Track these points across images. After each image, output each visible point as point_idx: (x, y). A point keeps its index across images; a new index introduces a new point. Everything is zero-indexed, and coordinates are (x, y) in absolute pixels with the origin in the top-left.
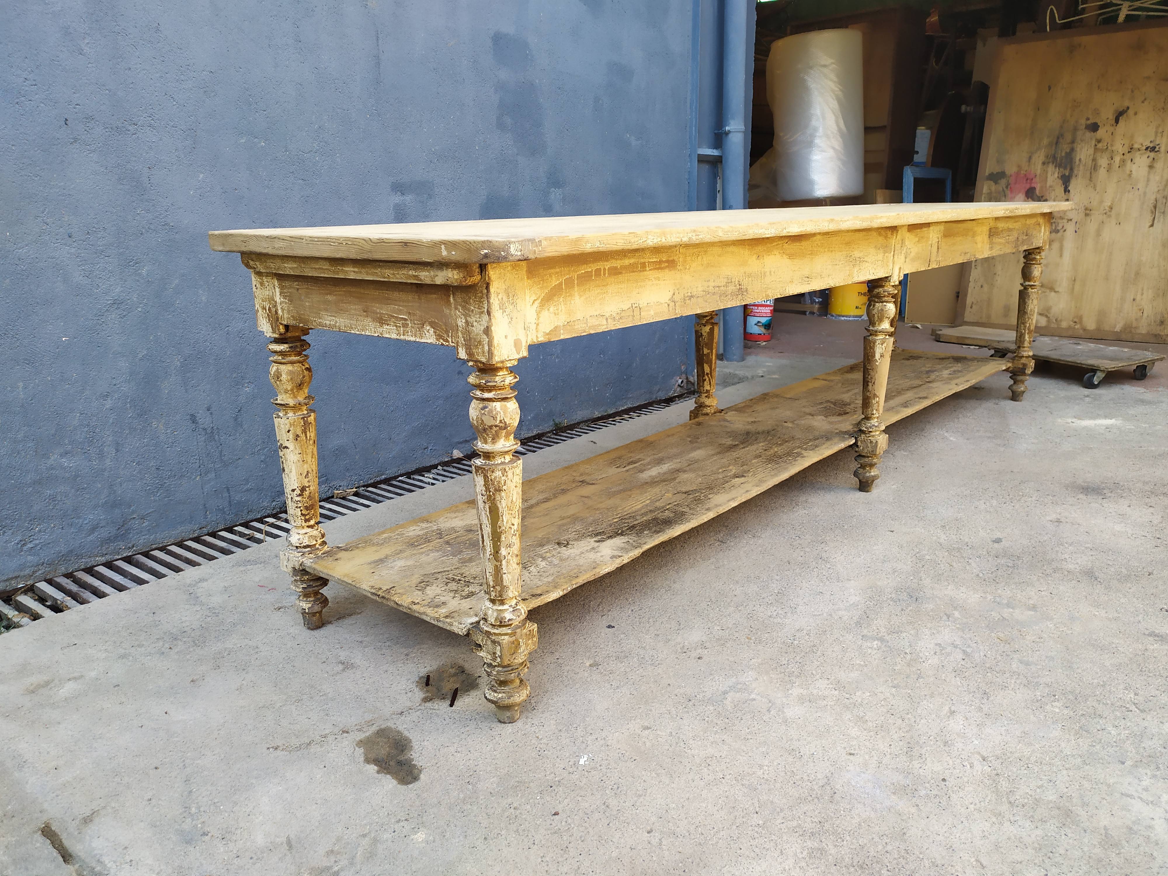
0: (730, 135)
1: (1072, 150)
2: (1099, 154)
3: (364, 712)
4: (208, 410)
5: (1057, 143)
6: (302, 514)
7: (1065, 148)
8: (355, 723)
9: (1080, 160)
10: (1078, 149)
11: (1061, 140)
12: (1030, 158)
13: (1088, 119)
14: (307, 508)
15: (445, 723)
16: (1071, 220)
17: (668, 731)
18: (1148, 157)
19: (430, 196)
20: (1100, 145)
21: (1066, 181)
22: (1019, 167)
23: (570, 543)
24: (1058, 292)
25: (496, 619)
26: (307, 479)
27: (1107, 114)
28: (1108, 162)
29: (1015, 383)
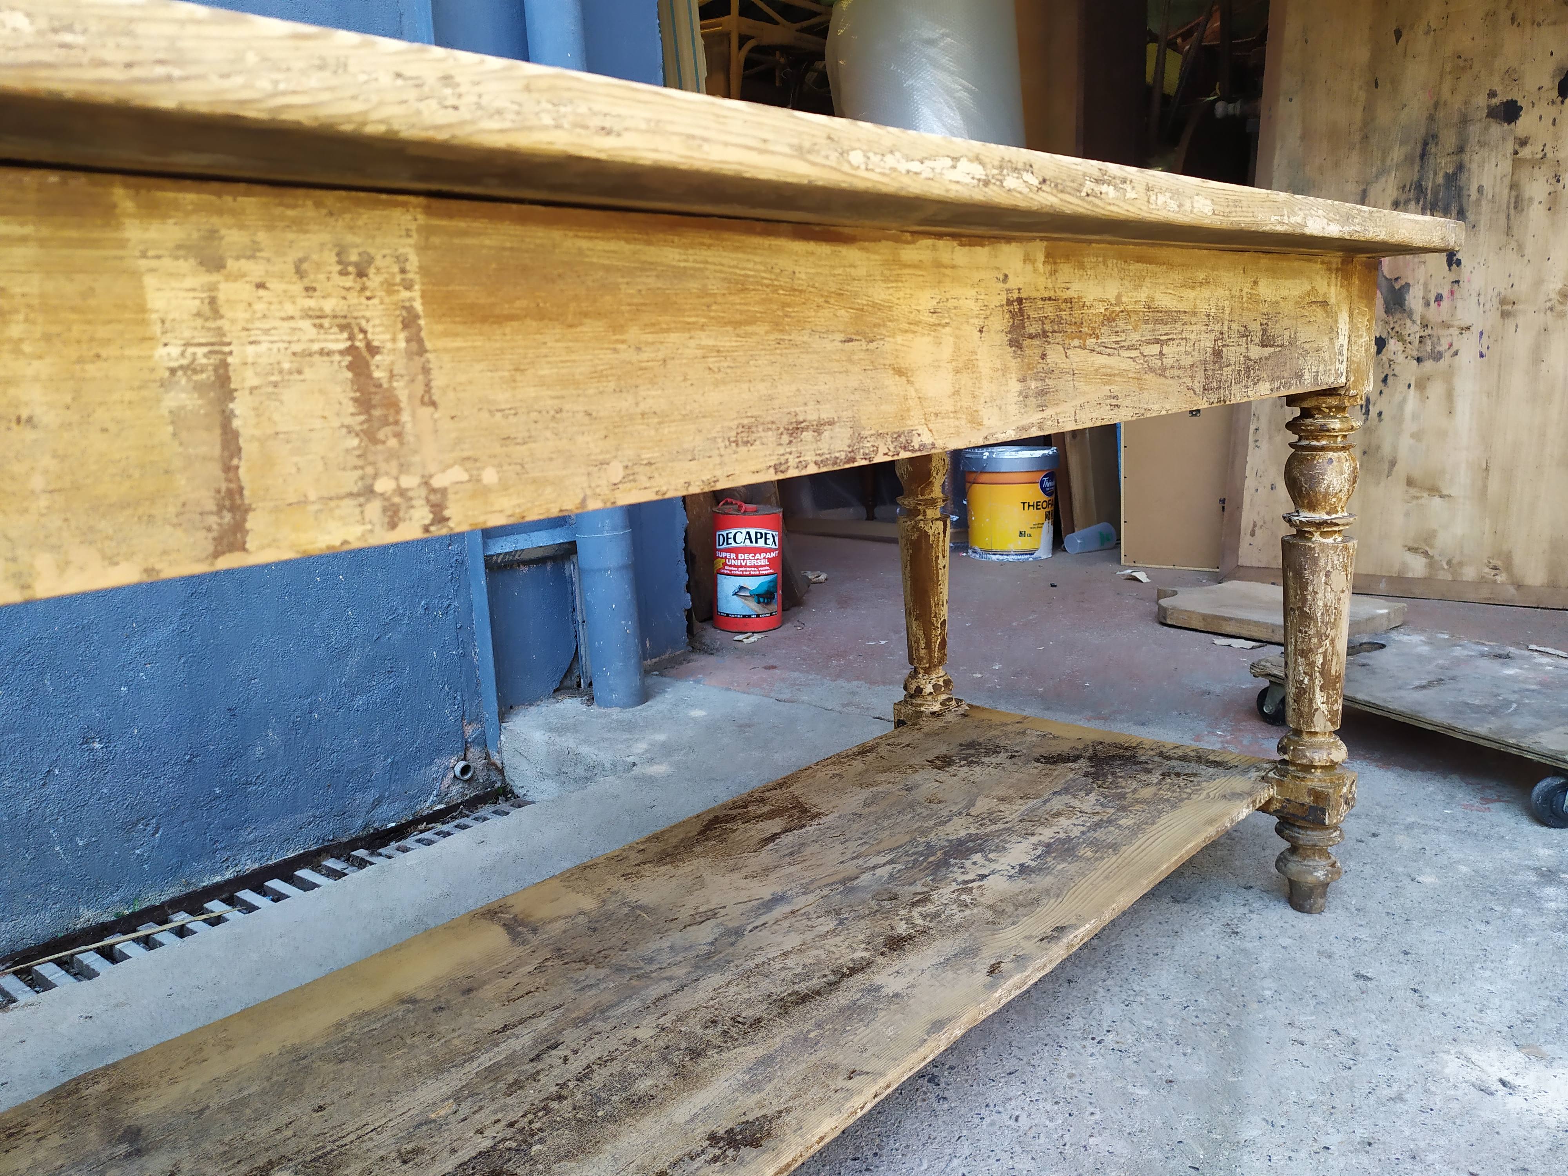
1: (1460, 168)
2: (1524, 174)
5: (1423, 156)
7: (1444, 164)
9: (1480, 189)
10: (1474, 167)
11: (1433, 149)
12: (1364, 196)
13: (1492, 94)
16: (1468, 328)
20: (1526, 152)
24: (1449, 496)
27: (1539, 78)
28: (1548, 188)
29: (1294, 849)
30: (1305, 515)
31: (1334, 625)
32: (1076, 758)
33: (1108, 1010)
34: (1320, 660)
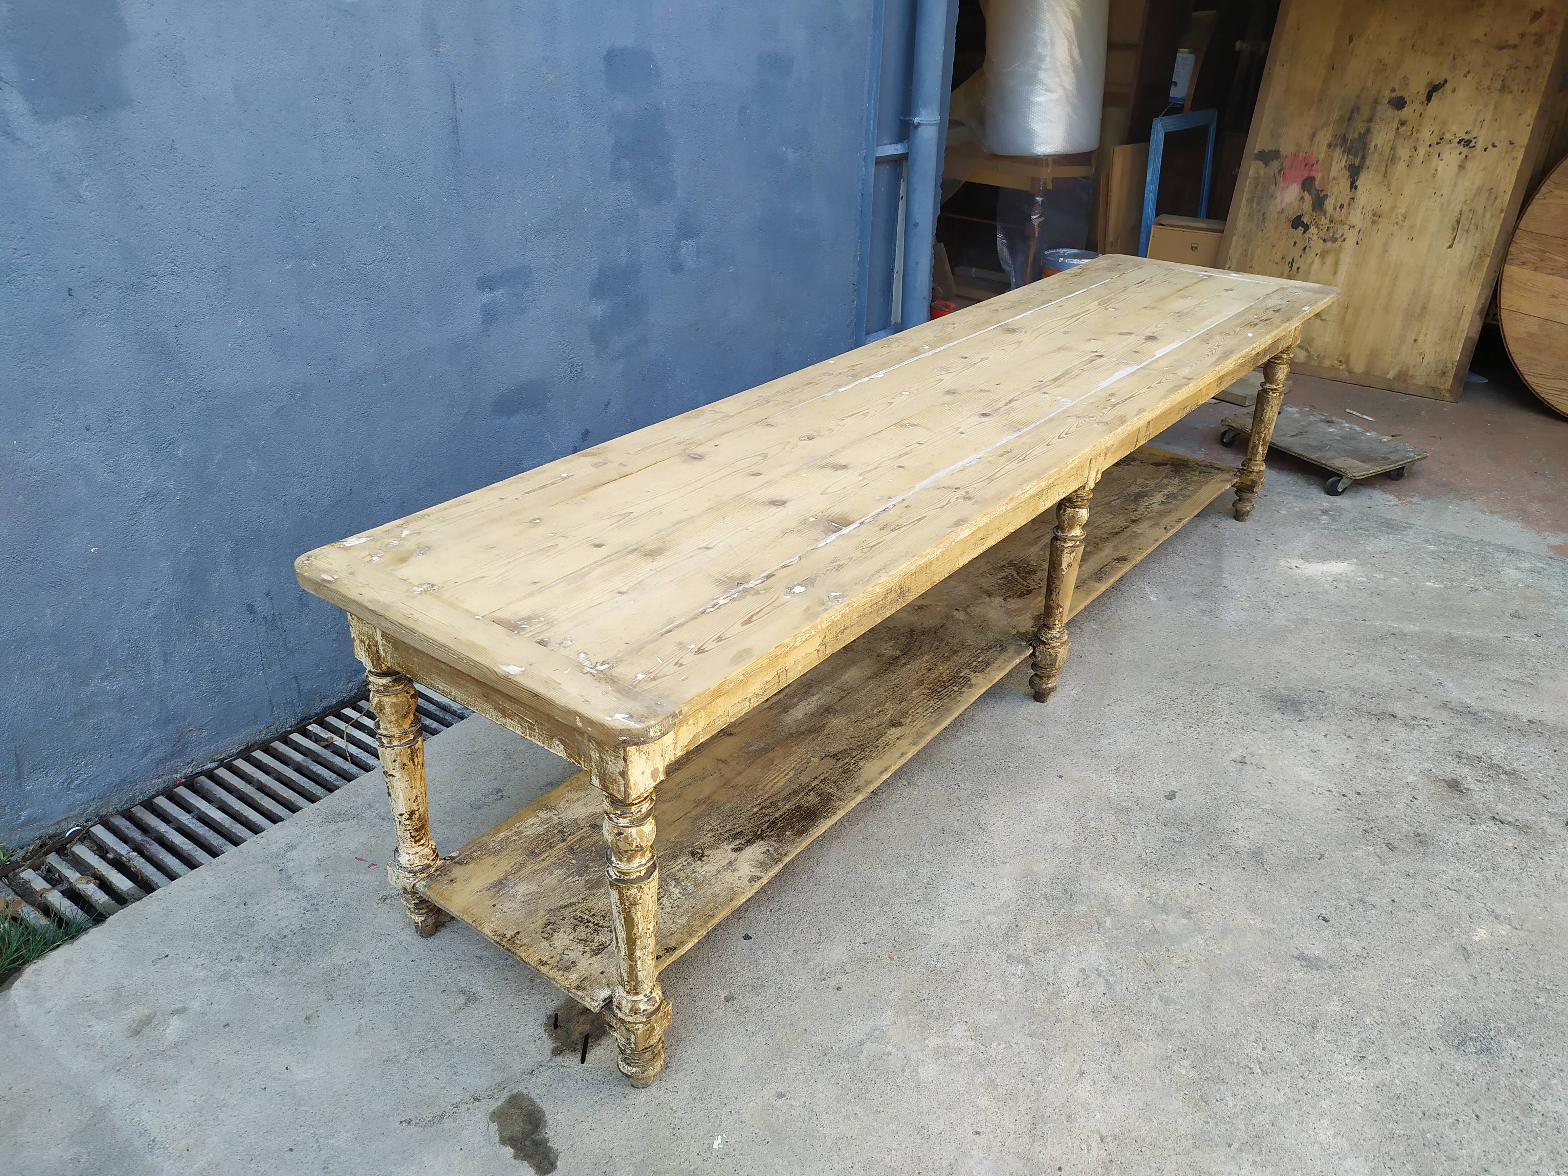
0: (920, 129)
1: (1368, 131)
2: (1400, 141)
3: (493, 1071)
4: (267, 595)
5: (1349, 119)
6: (411, 836)
7: (1360, 127)
8: (486, 1087)
9: (1376, 146)
10: (1375, 132)
11: (1355, 116)
12: (1313, 135)
13: (1393, 90)
14: (416, 830)
15: (578, 1086)
16: (1354, 227)
17: (802, 1100)
18: (1460, 154)
19: (527, 285)
20: (1403, 129)
21: (1354, 172)
22: (1298, 146)
23: (706, 853)
24: (1325, 320)
25: (630, 1011)
26: (416, 803)
27: (1417, 87)
28: (1409, 154)
29: (1240, 500)
30: (1268, 386)
31: (1270, 424)
32: (1166, 464)
33: (1179, 547)
34: (1263, 435)
